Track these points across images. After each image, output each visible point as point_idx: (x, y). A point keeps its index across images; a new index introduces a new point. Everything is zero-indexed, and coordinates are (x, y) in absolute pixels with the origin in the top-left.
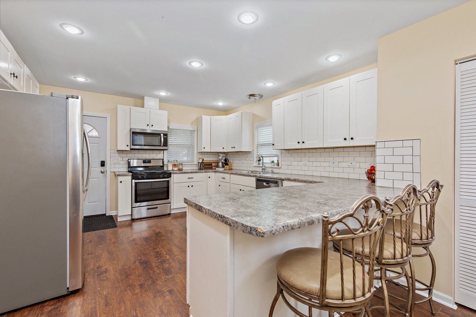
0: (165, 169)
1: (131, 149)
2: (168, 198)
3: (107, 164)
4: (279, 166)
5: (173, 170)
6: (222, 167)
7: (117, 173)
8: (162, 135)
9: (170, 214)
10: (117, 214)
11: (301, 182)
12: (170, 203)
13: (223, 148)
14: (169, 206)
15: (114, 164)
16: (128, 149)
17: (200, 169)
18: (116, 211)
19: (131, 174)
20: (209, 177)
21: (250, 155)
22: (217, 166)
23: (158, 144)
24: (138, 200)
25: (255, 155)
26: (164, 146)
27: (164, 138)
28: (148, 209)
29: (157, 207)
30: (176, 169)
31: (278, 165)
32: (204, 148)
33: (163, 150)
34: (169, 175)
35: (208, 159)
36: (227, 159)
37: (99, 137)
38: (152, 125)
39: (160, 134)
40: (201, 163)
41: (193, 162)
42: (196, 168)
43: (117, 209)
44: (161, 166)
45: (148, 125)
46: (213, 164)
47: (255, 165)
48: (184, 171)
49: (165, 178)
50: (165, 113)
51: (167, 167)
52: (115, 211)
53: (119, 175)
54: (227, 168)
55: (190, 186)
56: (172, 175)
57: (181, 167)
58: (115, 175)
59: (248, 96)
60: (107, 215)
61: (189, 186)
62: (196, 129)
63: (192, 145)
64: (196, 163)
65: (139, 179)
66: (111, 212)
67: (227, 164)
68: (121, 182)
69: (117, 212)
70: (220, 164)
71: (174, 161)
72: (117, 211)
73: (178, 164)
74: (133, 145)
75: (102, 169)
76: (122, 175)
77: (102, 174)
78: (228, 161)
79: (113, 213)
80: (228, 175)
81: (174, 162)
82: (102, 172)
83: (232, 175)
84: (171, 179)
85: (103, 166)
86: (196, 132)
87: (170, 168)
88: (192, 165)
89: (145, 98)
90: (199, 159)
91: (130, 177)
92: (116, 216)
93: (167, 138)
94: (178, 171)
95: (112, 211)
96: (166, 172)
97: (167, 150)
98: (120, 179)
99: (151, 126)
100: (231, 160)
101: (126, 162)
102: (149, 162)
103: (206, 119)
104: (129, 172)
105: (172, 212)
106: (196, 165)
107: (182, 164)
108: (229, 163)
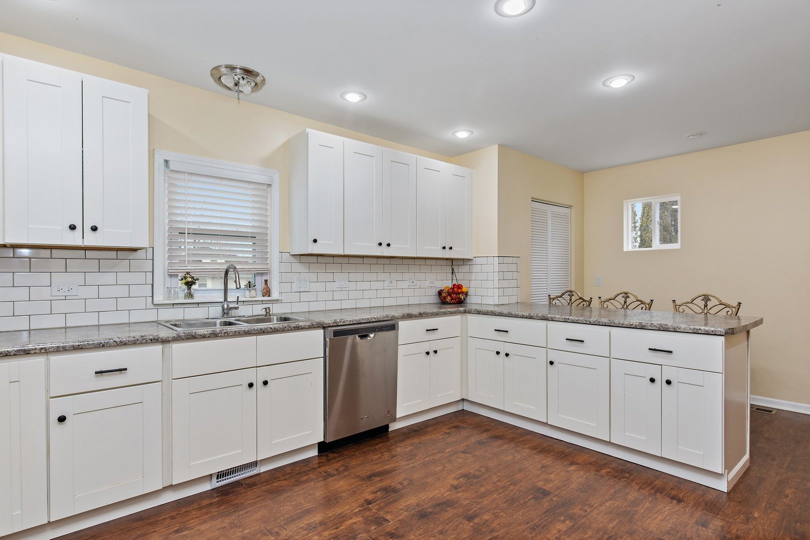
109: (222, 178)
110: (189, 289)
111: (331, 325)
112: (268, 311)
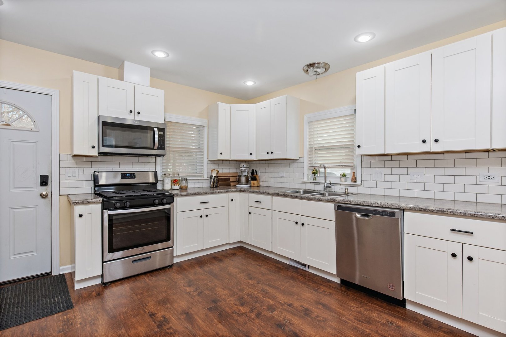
0: (159, 187)
1: (101, 154)
2: (168, 237)
3: (54, 180)
4: (355, 182)
5: (172, 189)
6: (246, 183)
7: (73, 199)
8: (156, 129)
9: (171, 266)
10: (73, 271)
11: (450, 214)
12: (172, 247)
13: (251, 154)
14: (169, 252)
15: (68, 180)
16: (95, 152)
17: (213, 187)
18: (71, 264)
19: (101, 199)
20: (232, 200)
21: (295, 165)
22: (239, 182)
23: (148, 146)
24: (114, 247)
25: (306, 164)
26: (158, 149)
27: (159, 135)
28: (133, 261)
29: (150, 257)
30: (177, 187)
31: (354, 180)
32: (221, 154)
33: (156, 156)
34: (168, 198)
35: (225, 171)
36: (256, 170)
37: (36, 130)
38: (139, 113)
39: (152, 129)
40: (215, 177)
41: (203, 176)
42: (206, 184)
43: (72, 261)
44: (152, 183)
45: (131, 112)
46: (232, 179)
47: (305, 179)
48: (189, 191)
49: (163, 204)
50: (160, 93)
51: (163, 185)
52: (70, 266)
53: (77, 203)
54: (254, 184)
55: (204, 216)
56: (175, 199)
57: (184, 184)
58: (70, 203)
59: (306, 67)
60: (54, 274)
61: (201, 217)
62: (206, 125)
63: (199, 149)
64: (206, 177)
65: (116, 209)
66: (61, 268)
67: (254, 179)
68: (81, 216)
69: (74, 267)
70: (243, 179)
71: (173, 174)
72: (73, 265)
73: (180, 180)
74: (103, 146)
75: (43, 190)
76: (83, 203)
77: (43, 200)
78: (255, 174)
79: (65, 270)
80: (269, 197)
81: (175, 177)
82: (42, 196)
83: (275, 198)
84: (173, 206)
85: (44, 185)
86: (206, 129)
87: (168, 186)
88: (200, 181)
89: (126, 63)
90: (212, 171)
91: (99, 206)
92: (72, 274)
93: (164, 135)
94: (180, 190)
95: (63, 265)
96: (164, 194)
97: (163, 155)
98: (78, 209)
99: (136, 113)
100: (260, 173)
101: (91, 178)
102: (132, 175)
103: (223, 108)
104: (97, 194)
105: (176, 261)
106: (206, 181)
107: (186, 180)
108: (257, 178)
109: (330, 119)
110: (315, 176)
111: (340, 202)
112: (346, 190)
